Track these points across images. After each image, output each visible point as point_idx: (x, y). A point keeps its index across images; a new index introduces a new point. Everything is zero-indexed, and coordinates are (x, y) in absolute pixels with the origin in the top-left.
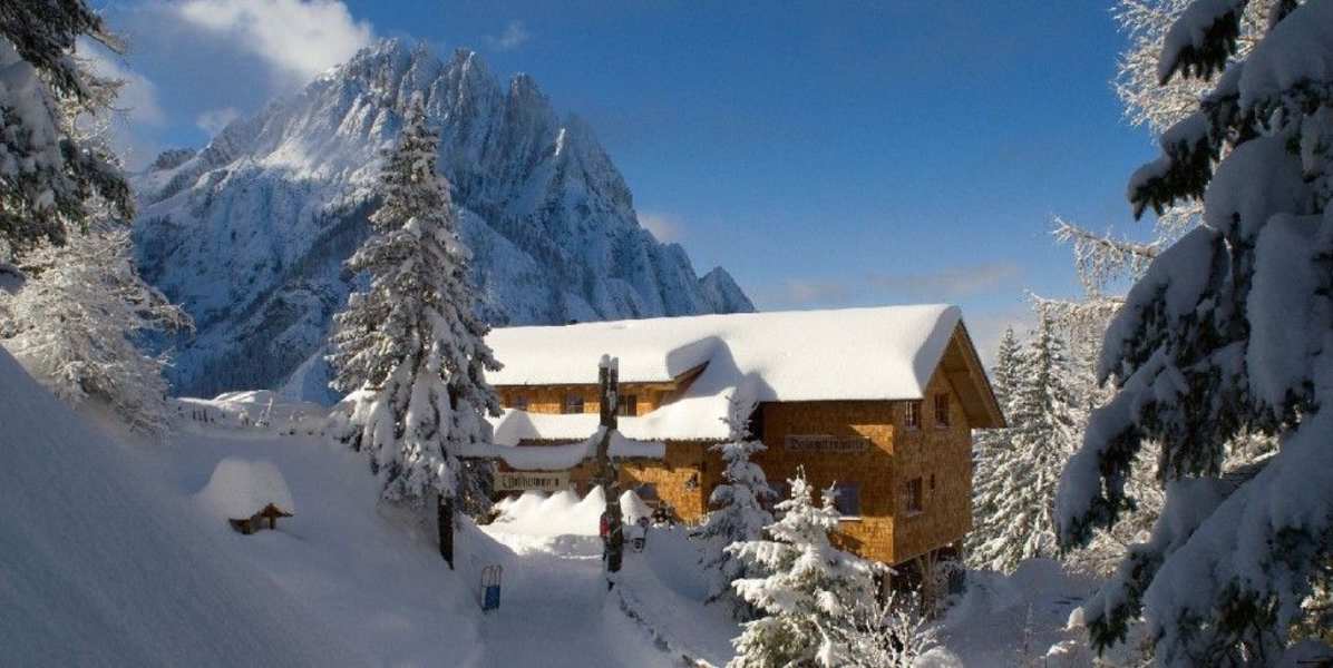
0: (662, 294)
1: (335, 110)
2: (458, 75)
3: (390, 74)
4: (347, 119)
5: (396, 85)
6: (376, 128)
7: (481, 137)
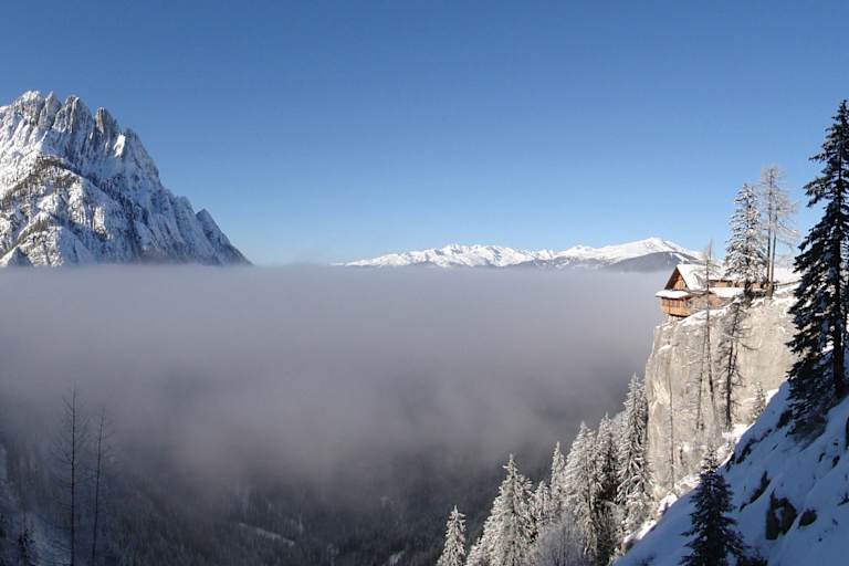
0: (178, 223)
1: (11, 127)
2: (70, 109)
3: (35, 109)
4: (17, 131)
5: (38, 114)
6: (32, 136)
7: (82, 141)
